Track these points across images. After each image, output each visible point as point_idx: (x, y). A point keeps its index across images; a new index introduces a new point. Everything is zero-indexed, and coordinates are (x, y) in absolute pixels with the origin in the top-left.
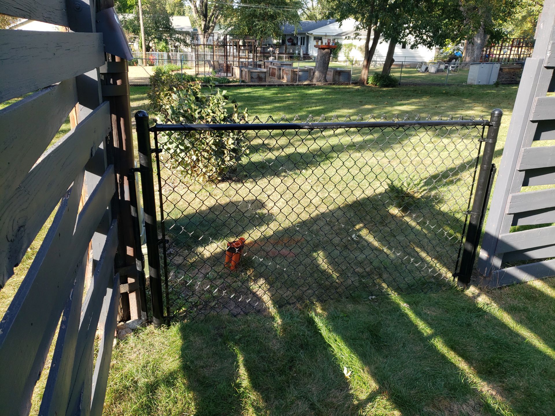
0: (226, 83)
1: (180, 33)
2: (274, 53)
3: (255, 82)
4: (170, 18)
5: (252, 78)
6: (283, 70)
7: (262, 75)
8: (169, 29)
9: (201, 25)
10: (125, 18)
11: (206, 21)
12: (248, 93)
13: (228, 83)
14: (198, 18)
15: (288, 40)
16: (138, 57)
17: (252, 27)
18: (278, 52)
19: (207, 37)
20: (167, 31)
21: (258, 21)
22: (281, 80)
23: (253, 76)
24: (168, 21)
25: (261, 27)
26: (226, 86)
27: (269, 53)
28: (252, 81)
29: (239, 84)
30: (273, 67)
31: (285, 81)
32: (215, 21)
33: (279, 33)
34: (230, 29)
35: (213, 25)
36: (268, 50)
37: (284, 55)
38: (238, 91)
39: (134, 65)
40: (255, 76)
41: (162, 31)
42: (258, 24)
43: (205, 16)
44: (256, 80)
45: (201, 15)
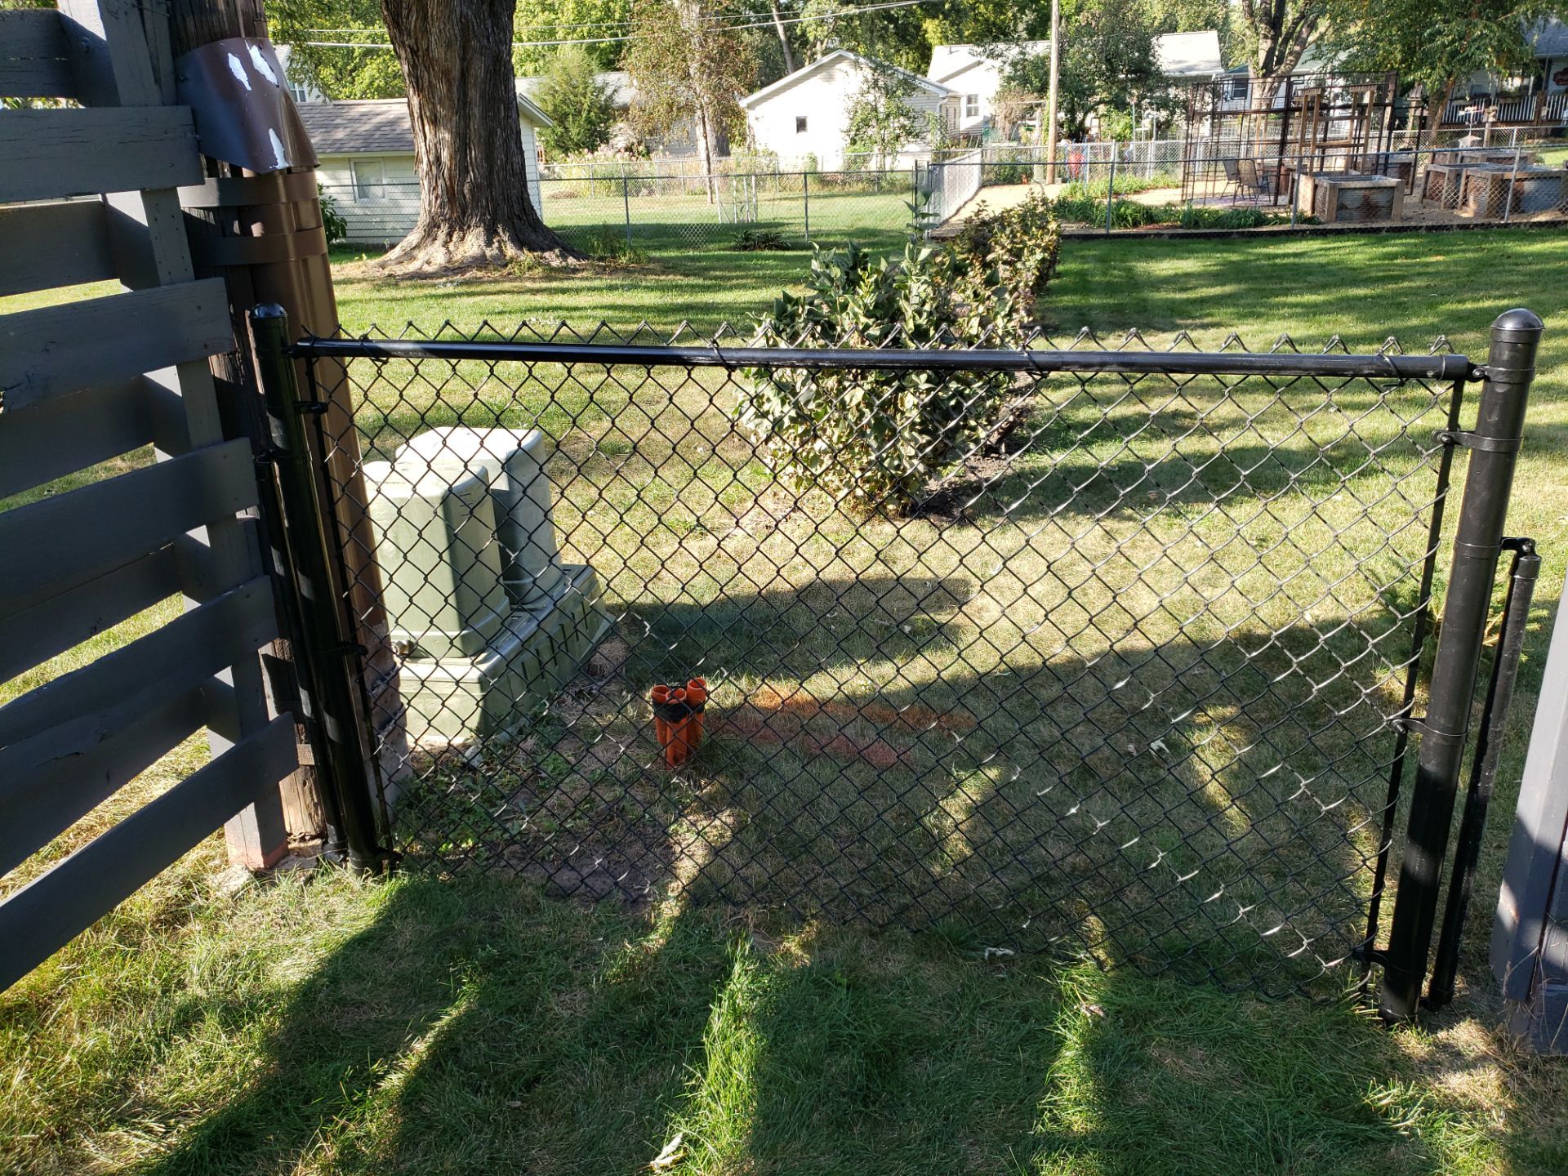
0: (1250, 226)
1: (1178, 82)
2: (1481, 124)
3: (1350, 219)
4: (1154, 40)
5: (1342, 207)
6: (1468, 177)
7: (1380, 199)
8: (1145, 73)
9: (1255, 52)
10: (1024, 54)
11: (1274, 39)
12: (1295, 255)
13: (1256, 226)
14: (1248, 33)
15: (1556, 75)
16: (1035, 159)
17: (1421, 45)
18: (1491, 119)
19: (1270, 89)
20: (1140, 78)
21: (1446, 22)
22: (1456, 212)
23: (1348, 203)
24: (1146, 49)
25: (1453, 41)
26: (1242, 234)
27: (1461, 123)
28: (1337, 219)
29: (1286, 227)
30: (1439, 169)
31: (1467, 214)
32: (1304, 36)
33: (1517, 55)
34: (1343, 56)
35: (1297, 48)
36: (1461, 113)
37: (1516, 128)
38: (1271, 250)
39: (1022, 183)
40: (1353, 200)
41: (1127, 80)
42: (1439, 32)
43: (1275, 23)
44: (1355, 213)
45: (1261, 21)
